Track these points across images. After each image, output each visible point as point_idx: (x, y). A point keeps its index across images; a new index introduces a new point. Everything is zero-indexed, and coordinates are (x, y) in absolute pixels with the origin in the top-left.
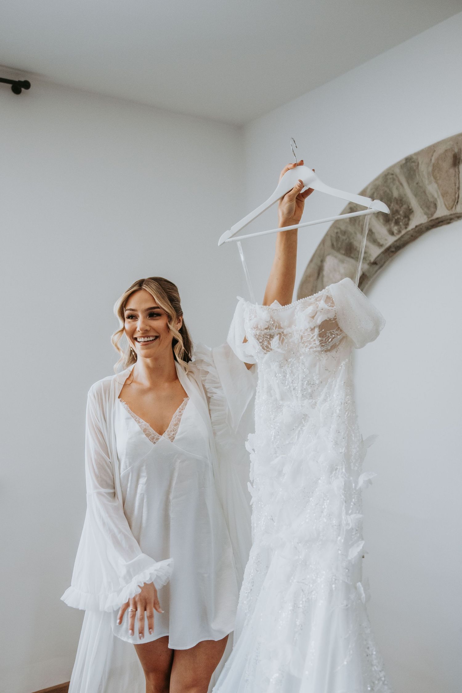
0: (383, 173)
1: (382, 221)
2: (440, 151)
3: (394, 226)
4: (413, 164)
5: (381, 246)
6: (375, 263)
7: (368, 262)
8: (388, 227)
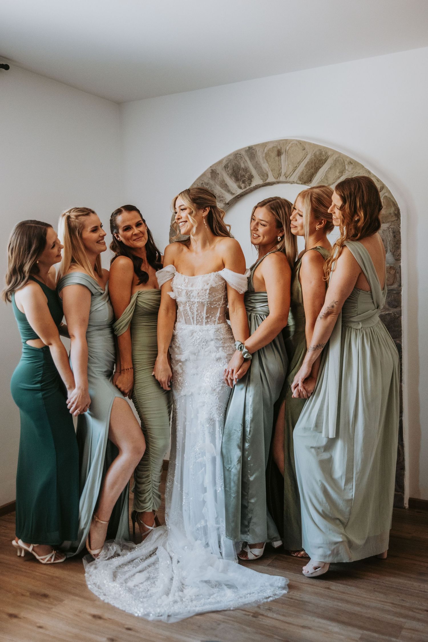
0: (234, 153)
1: (234, 180)
2: (270, 146)
3: (242, 184)
4: (254, 151)
5: (232, 194)
6: (228, 204)
7: (224, 202)
8: (238, 184)
